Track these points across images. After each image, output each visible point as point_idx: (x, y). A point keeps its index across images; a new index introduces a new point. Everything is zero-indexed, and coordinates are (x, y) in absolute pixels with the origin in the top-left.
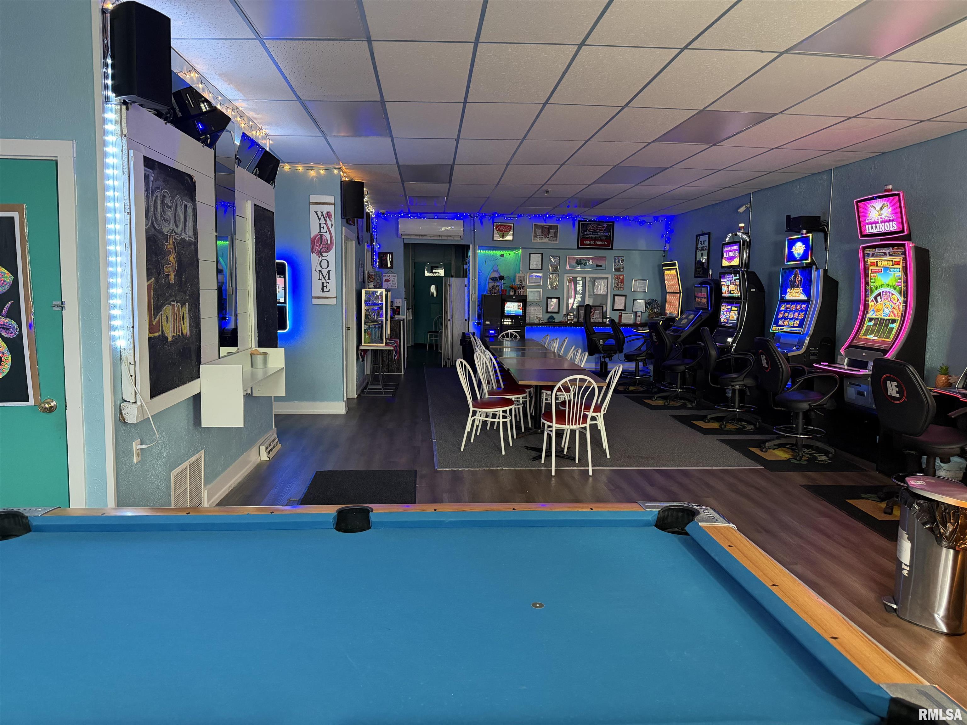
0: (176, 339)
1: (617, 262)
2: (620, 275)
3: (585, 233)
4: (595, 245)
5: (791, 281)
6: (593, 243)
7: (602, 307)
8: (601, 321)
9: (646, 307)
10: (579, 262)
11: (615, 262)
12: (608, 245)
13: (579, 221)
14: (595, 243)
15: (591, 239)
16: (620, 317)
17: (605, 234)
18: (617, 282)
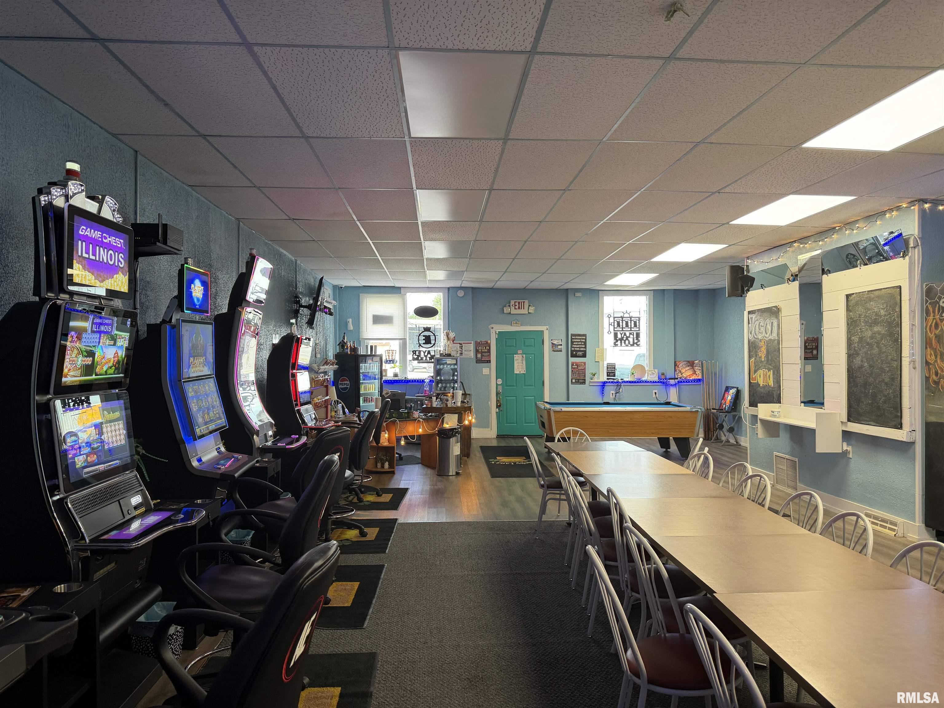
0: (764, 387)
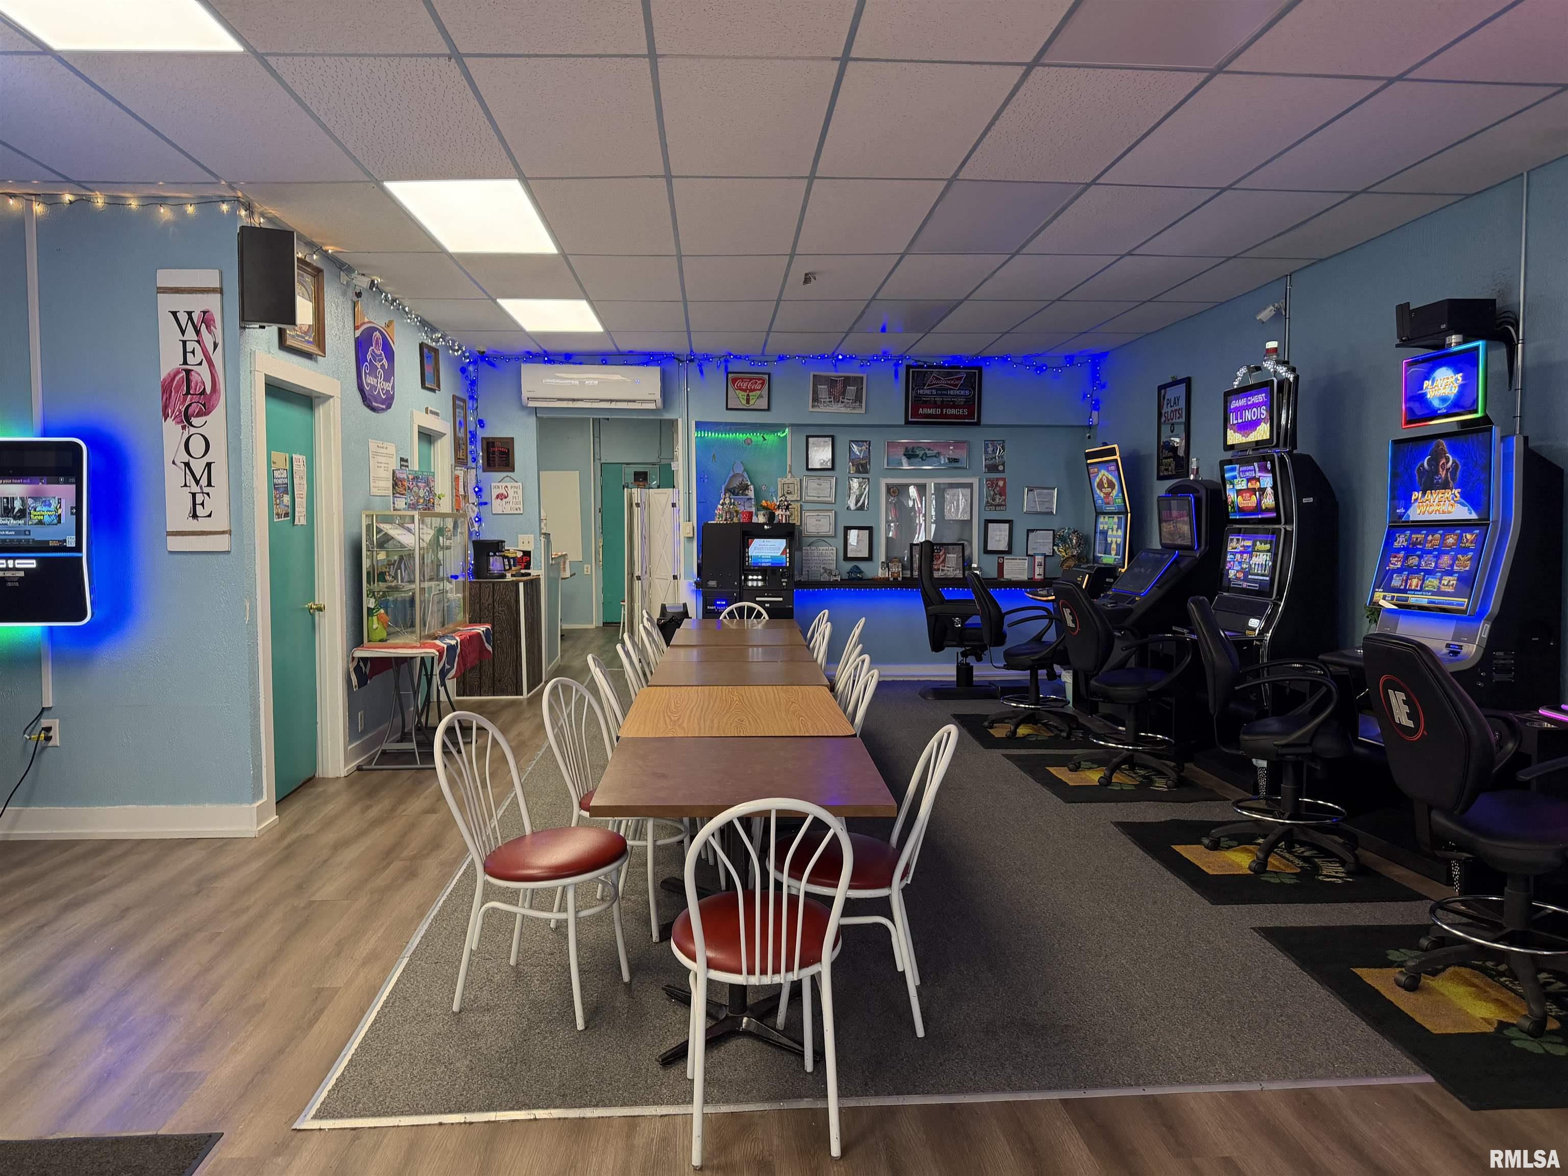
1: (990, 452)
2: (998, 479)
3: (921, 392)
4: (942, 416)
5: (1423, 472)
6: (939, 411)
7: (961, 547)
8: (959, 575)
9: (1054, 545)
10: (910, 453)
11: (986, 452)
12: (971, 415)
13: (908, 367)
14: (942, 411)
15: (935, 405)
16: (1001, 567)
17: (962, 392)
18: (992, 493)
